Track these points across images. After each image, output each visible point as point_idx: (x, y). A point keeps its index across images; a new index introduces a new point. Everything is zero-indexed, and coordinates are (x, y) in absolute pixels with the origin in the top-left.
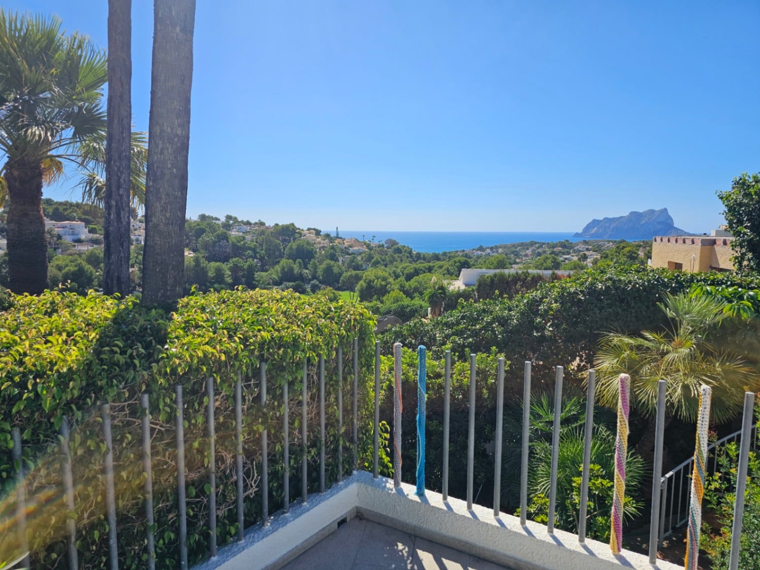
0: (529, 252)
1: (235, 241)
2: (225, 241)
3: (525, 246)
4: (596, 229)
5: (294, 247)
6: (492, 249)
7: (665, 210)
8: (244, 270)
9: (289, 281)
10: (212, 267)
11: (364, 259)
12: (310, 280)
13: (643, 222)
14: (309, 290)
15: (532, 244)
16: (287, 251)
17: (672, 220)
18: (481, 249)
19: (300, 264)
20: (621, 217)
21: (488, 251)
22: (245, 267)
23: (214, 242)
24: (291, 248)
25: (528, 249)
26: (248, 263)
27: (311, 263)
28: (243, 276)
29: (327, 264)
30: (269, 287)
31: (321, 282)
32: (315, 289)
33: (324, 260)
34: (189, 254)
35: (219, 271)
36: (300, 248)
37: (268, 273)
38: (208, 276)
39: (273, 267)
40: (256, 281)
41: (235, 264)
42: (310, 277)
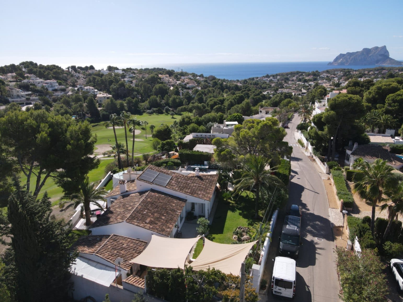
0: (295, 78)
1: (128, 87)
2: (123, 87)
3: (293, 74)
4: (341, 60)
5: (157, 88)
6: (273, 76)
7: (385, 47)
8: (133, 103)
9: (154, 107)
10: (119, 102)
11: (193, 93)
12: (165, 107)
13: (370, 55)
14: (164, 111)
15: (298, 73)
16: (154, 90)
17: (388, 53)
18: (268, 76)
19: (160, 97)
20: (357, 52)
21: (271, 78)
22: (134, 101)
23: (118, 88)
24: (156, 88)
25: (294, 76)
26: (135, 100)
27: (165, 96)
28: (133, 106)
29: (173, 98)
30: (145, 110)
31: (170, 107)
32: (167, 111)
33: (172, 94)
34: (107, 95)
35: (122, 105)
36: (160, 88)
37: (144, 103)
38: (117, 108)
39: (147, 100)
40: (139, 108)
41: (129, 101)
42: (165, 105)
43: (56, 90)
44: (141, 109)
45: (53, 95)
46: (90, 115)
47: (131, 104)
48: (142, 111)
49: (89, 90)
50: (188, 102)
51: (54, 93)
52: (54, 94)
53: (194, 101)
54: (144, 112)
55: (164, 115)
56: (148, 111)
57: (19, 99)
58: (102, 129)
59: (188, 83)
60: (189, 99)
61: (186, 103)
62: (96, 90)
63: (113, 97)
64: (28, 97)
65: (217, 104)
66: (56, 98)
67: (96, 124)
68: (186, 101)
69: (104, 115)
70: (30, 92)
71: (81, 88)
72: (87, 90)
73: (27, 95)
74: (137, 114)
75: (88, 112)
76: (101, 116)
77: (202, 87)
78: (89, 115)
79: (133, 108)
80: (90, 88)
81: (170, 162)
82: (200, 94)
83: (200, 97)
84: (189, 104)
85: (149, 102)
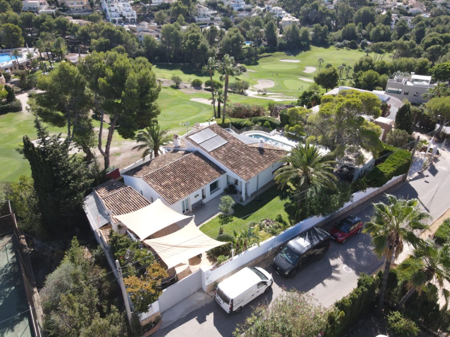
1: (322, 9)
2: (315, 10)
5: (362, 11)
8: (321, 31)
9: (347, 39)
10: (303, 29)
11: (413, 21)
12: (361, 40)
14: (359, 46)
16: (356, 15)
19: (360, 26)
23: (309, 11)
24: (360, 12)
26: (324, 27)
27: (368, 25)
28: (320, 35)
29: (377, 28)
30: (334, 42)
31: (369, 40)
32: (364, 46)
33: (379, 22)
34: (293, 19)
35: (306, 34)
36: (366, 13)
37: (337, 32)
38: (299, 36)
39: (341, 29)
40: (327, 39)
41: (316, 28)
42: (362, 37)
43: (241, 10)
44: (329, 40)
45: (236, 16)
46: (268, 42)
47: (319, 33)
48: (330, 43)
49: (275, 12)
50: (398, 35)
51: (238, 13)
52: (239, 15)
53: (410, 35)
54: (332, 44)
55: (357, 50)
56: (338, 43)
57: (204, 19)
58: (274, 60)
59: (412, 7)
60: (403, 31)
61: (395, 36)
62: (284, 12)
63: (300, 22)
64: (212, 17)
65: (438, 42)
66: (238, 19)
67: (270, 54)
68: (395, 34)
69: (281, 44)
70: (216, 12)
71: (268, 8)
72: (274, 11)
73: (212, 14)
74: (322, 47)
75: (266, 39)
76: (278, 45)
77: (434, 13)
78: (266, 43)
79: (320, 37)
80: (277, 9)
81: (267, 122)
82: (422, 25)
83: (420, 29)
84: (398, 39)
85: (343, 32)
